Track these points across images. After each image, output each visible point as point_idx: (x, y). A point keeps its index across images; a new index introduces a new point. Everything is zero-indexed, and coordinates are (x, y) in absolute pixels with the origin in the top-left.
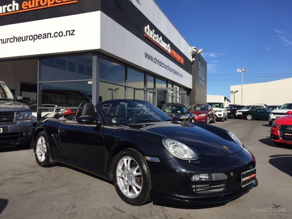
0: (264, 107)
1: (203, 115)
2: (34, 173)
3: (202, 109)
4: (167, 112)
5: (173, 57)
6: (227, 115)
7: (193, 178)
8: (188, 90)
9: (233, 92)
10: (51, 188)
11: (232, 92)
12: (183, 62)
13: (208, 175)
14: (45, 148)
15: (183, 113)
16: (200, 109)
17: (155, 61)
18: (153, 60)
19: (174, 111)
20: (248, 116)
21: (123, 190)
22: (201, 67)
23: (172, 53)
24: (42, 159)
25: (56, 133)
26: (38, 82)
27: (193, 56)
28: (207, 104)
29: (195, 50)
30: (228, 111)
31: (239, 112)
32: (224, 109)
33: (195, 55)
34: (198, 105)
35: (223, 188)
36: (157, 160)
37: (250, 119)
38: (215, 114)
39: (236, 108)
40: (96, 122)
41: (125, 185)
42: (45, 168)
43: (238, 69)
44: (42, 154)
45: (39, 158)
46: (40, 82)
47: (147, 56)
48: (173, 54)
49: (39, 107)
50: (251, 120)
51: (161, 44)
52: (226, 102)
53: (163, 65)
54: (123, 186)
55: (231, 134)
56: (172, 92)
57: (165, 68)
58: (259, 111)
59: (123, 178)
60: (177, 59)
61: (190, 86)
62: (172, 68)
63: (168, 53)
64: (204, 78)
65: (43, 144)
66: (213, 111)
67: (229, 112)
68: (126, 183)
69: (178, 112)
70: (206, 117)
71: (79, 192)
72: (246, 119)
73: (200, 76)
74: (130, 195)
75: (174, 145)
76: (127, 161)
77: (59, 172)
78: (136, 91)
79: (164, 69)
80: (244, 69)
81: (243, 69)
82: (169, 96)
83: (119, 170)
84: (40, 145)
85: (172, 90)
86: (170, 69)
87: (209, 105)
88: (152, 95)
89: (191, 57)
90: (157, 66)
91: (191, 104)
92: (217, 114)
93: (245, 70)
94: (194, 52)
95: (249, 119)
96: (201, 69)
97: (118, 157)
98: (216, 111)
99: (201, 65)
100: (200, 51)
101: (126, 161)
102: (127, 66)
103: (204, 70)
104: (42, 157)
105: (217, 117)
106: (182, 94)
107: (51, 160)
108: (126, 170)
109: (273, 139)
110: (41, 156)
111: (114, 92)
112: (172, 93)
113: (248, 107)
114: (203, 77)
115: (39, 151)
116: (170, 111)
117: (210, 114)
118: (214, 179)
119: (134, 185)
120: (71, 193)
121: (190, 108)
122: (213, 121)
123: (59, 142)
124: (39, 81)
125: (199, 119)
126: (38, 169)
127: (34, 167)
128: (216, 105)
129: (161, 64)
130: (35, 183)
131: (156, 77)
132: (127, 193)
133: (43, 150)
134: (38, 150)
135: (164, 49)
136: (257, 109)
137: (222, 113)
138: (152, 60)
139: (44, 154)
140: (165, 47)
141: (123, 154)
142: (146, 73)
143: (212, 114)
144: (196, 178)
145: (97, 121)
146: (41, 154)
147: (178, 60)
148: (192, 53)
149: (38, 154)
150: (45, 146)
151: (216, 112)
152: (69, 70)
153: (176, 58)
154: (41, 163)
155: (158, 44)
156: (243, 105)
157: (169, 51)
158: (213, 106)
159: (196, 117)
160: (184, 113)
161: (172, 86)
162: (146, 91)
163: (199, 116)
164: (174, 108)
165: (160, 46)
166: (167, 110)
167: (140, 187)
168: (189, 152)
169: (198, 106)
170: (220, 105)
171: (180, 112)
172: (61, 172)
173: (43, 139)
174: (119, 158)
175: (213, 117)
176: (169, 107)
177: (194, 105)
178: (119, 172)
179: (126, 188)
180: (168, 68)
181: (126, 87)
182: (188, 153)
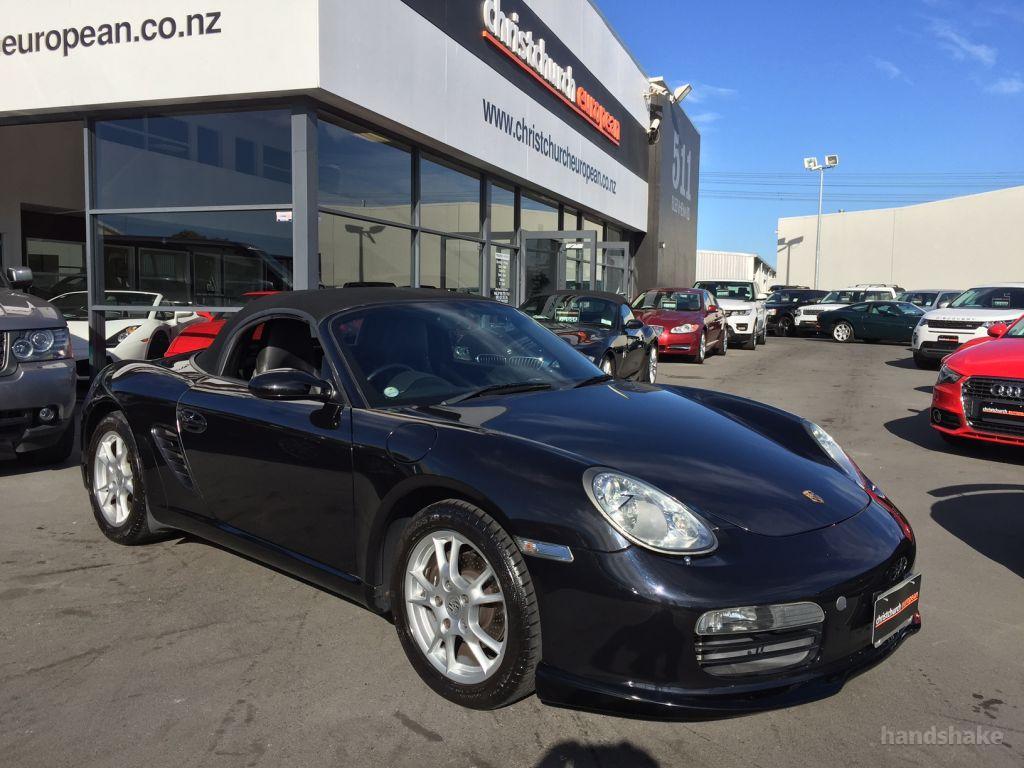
0: (894, 296)
1: (684, 329)
2: (89, 571)
3: (683, 306)
4: (565, 322)
5: (584, 115)
6: (765, 325)
7: (702, 625)
8: (634, 237)
9: (786, 242)
10: (158, 638)
11: (781, 242)
12: (616, 133)
13: (757, 610)
14: (127, 478)
15: (620, 327)
16: (673, 306)
17: (520, 132)
18: (514, 130)
19: (588, 319)
20: (838, 328)
21: (430, 651)
22: (680, 153)
23: (579, 103)
24: (120, 514)
25: (164, 426)
26: (89, 212)
27: (655, 111)
28: (696, 287)
29: (660, 89)
30: (768, 308)
31: (807, 312)
32: (758, 304)
33: (659, 108)
34: (670, 293)
35: (806, 653)
36: (565, 554)
37: (845, 336)
38: (727, 326)
39: (795, 300)
40: (323, 390)
41: (439, 635)
42: (131, 549)
43: (806, 160)
44: (115, 496)
45: (108, 509)
46: (94, 212)
47: (491, 113)
48: (583, 103)
49: (94, 303)
50: (845, 342)
51: (540, 69)
52: (761, 275)
53: (547, 148)
54: (431, 636)
55: (820, 435)
56: (580, 246)
57: (557, 160)
58: (875, 311)
59: (429, 608)
60: (598, 124)
61: (639, 221)
62: (579, 156)
63: (565, 100)
64: (688, 192)
65: (118, 462)
66: (720, 314)
67: (773, 312)
68: (443, 628)
69: (603, 321)
70: (697, 334)
71: (264, 651)
72: (828, 336)
73: (676, 184)
74: (456, 669)
75: (626, 493)
76: (447, 547)
77: (185, 565)
78: (449, 242)
79: (549, 160)
80: (829, 159)
81: (827, 158)
82: (569, 258)
83: (415, 579)
84: (109, 464)
85: (579, 240)
86: (573, 163)
87: (705, 291)
88: (508, 259)
89: (647, 115)
90: (527, 150)
91: (642, 288)
92: (733, 321)
93: (831, 163)
94: (656, 96)
95: (840, 339)
96: (681, 158)
97: (409, 532)
98: (729, 313)
99: (679, 147)
100: (678, 92)
101: (441, 547)
102: (419, 149)
103: (689, 161)
104: (115, 507)
105: (733, 331)
106: (613, 252)
107: (153, 523)
108: (443, 582)
109: (939, 424)
110: (114, 502)
111: (366, 239)
112: (578, 250)
113: (838, 297)
114: (686, 187)
115: (104, 483)
116: (575, 319)
117: (711, 324)
118: (777, 625)
119: (475, 639)
120: (235, 658)
121: (641, 303)
122: (718, 349)
123: (179, 456)
124: (92, 207)
125: (670, 342)
126: (104, 555)
127: (89, 544)
128: (730, 288)
129: (541, 143)
130: (97, 616)
131: (523, 191)
132: (446, 663)
133: (120, 483)
134: (101, 482)
135: (553, 86)
136: (869, 304)
137: (749, 320)
138: (508, 129)
139: (123, 499)
140: (556, 80)
141: (430, 524)
142: (488, 178)
143: (716, 325)
144: (710, 623)
145: (325, 388)
146: (111, 496)
147: (600, 128)
148: (649, 102)
149: (102, 497)
150: (125, 468)
151: (730, 315)
152: (200, 160)
153: (595, 121)
154: (115, 528)
155: (532, 68)
156: (820, 289)
157: (571, 93)
158: (718, 294)
159: (664, 336)
160: (624, 327)
161: (579, 226)
162: (485, 240)
163: (673, 331)
164: (587, 305)
165: (539, 74)
166: (562, 315)
167: (497, 647)
168: (684, 521)
169: (669, 297)
170: (743, 291)
171: (609, 323)
172: (190, 565)
173: (119, 441)
174: (413, 534)
175: (717, 332)
176: (568, 302)
177: (653, 293)
178: (415, 585)
179: (443, 645)
180: (565, 158)
181: (414, 232)
182: (678, 524)
